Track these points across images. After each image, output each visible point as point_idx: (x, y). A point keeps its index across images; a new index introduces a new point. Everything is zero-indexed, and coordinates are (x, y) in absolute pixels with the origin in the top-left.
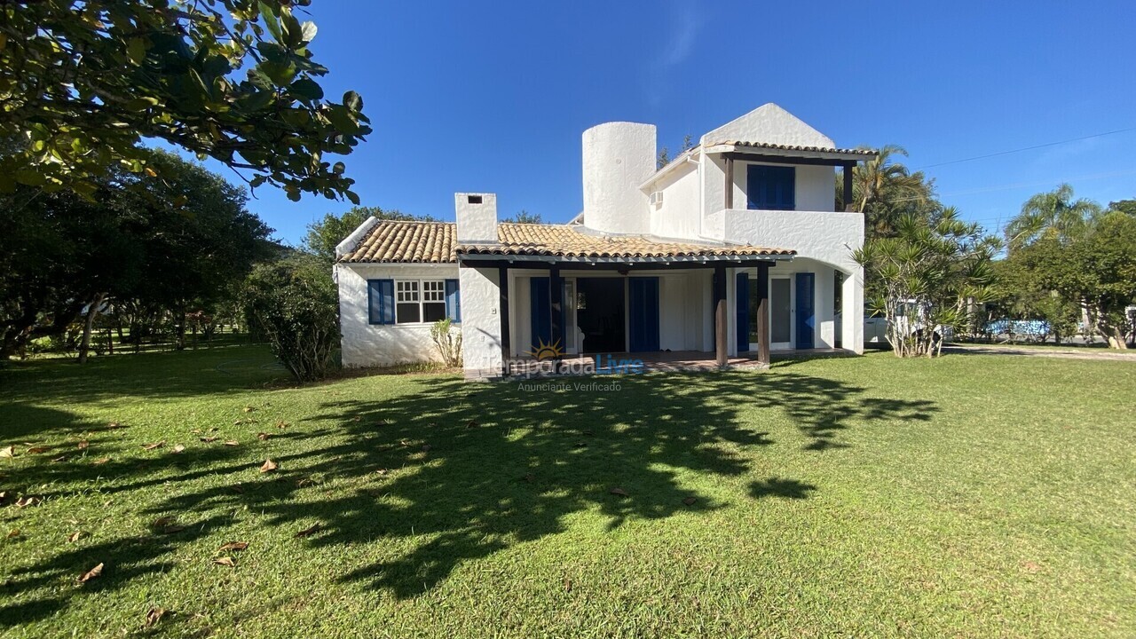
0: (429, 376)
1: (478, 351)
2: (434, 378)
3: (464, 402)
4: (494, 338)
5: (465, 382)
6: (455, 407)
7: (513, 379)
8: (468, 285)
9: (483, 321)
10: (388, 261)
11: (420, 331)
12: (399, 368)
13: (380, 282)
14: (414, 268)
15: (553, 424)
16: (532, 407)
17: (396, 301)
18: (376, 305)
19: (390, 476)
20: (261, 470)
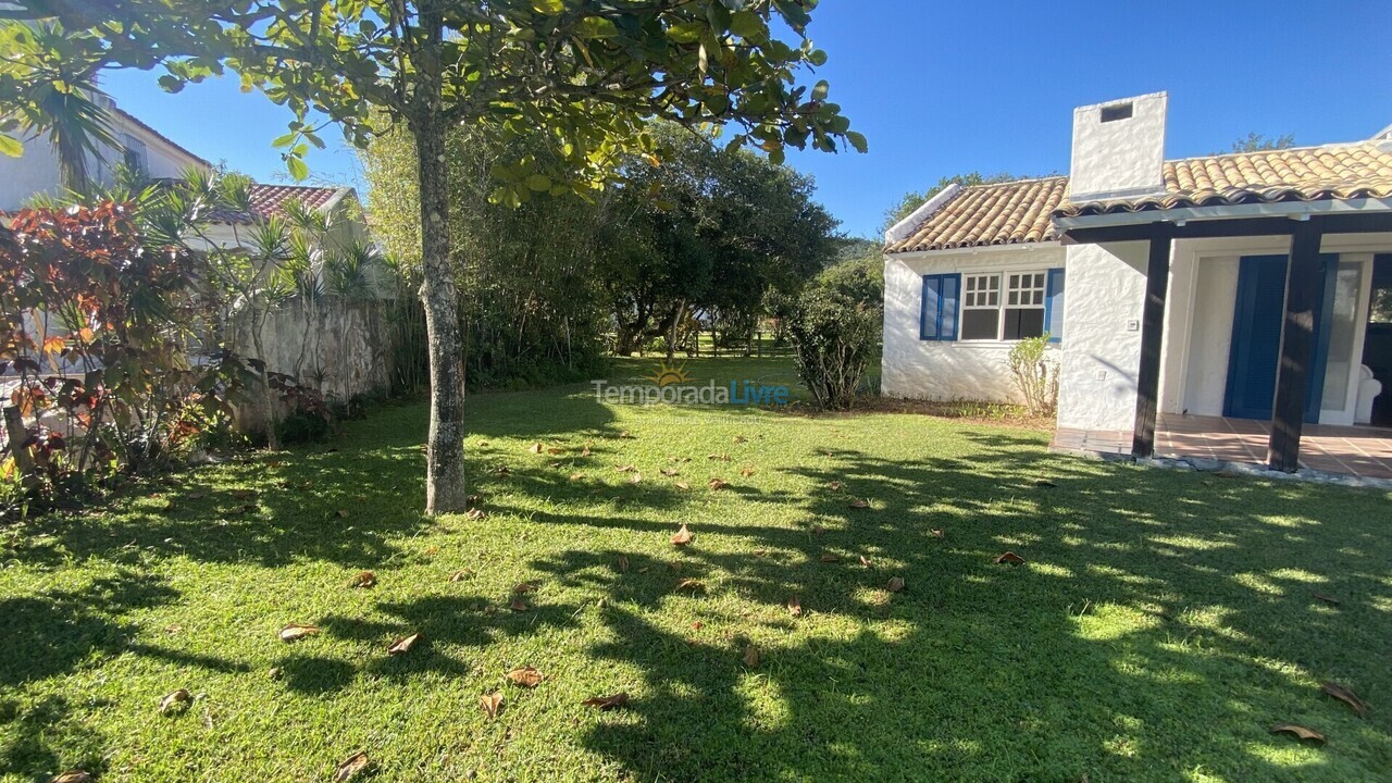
0: (990, 429)
1: (1089, 398)
2: (997, 433)
3: (1026, 495)
4: (1128, 376)
5: (1048, 451)
6: (1001, 504)
7: (1158, 463)
8: (1082, 277)
9: (1106, 343)
10: (988, 242)
11: (995, 352)
12: (948, 408)
13: (940, 278)
14: (994, 253)
15: (1226, 621)
16: (1179, 549)
17: (963, 306)
18: (932, 314)
19: (803, 623)
20: (673, 537)
